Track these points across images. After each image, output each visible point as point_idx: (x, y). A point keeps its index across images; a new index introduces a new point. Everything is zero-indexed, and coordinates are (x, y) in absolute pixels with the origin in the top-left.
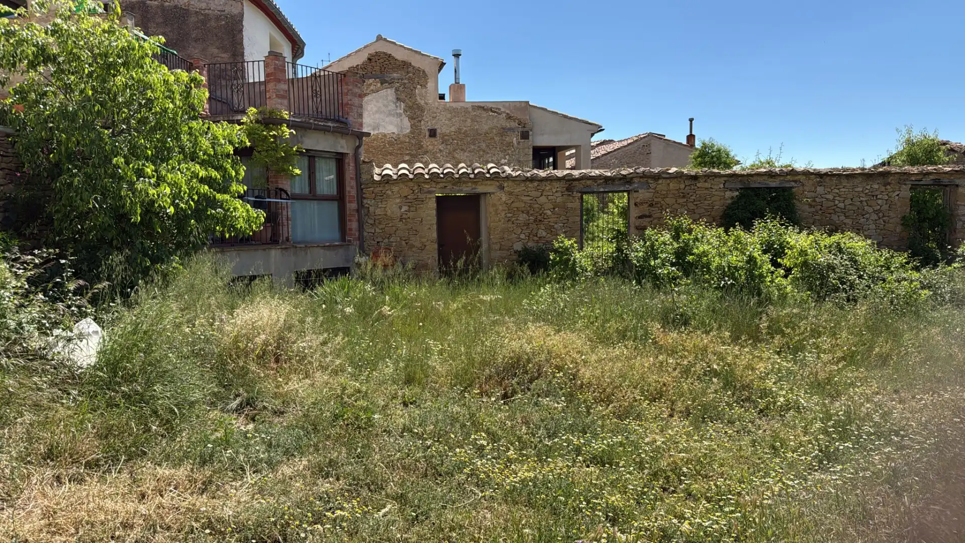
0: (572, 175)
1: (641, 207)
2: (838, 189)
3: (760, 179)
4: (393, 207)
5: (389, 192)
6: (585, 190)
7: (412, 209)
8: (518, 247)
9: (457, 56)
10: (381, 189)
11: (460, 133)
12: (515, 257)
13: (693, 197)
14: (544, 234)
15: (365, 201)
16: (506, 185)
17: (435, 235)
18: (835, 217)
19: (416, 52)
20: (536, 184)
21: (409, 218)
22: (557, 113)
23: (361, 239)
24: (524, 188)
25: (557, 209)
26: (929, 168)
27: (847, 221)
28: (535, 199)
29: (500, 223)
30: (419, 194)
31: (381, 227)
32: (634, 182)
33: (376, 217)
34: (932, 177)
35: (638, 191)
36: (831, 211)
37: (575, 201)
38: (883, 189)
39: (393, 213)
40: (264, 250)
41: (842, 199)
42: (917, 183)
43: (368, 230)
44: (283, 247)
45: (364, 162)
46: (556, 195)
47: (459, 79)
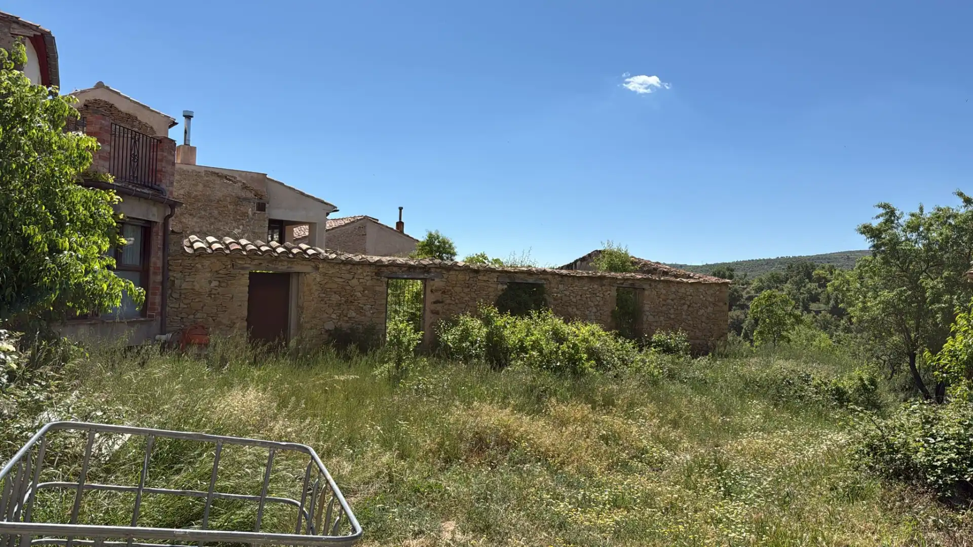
0: (382, 262)
1: (436, 293)
2: (573, 287)
3: (522, 276)
4: (202, 281)
5: (199, 266)
6: (390, 276)
7: (223, 284)
8: (330, 326)
9: (188, 117)
10: (190, 262)
11: (190, 197)
12: (325, 336)
13: (475, 288)
14: (354, 314)
15: (171, 274)
16: (321, 266)
17: (245, 313)
18: (570, 309)
19: (144, 106)
20: (349, 267)
21: (218, 293)
22: (294, 189)
23: (162, 314)
24: (338, 270)
25: (366, 292)
26: (627, 275)
27: (577, 313)
28: (347, 281)
29: (313, 303)
30: (232, 270)
31: (186, 301)
32: (431, 272)
33: (183, 292)
34: (630, 282)
35: (434, 280)
36: (568, 304)
37: (383, 285)
38: (600, 289)
39: (201, 287)
40: (74, 325)
41: (574, 295)
42: (621, 285)
43: (172, 305)
44: (93, 322)
45: (173, 231)
46: (366, 278)
47: (189, 140)
